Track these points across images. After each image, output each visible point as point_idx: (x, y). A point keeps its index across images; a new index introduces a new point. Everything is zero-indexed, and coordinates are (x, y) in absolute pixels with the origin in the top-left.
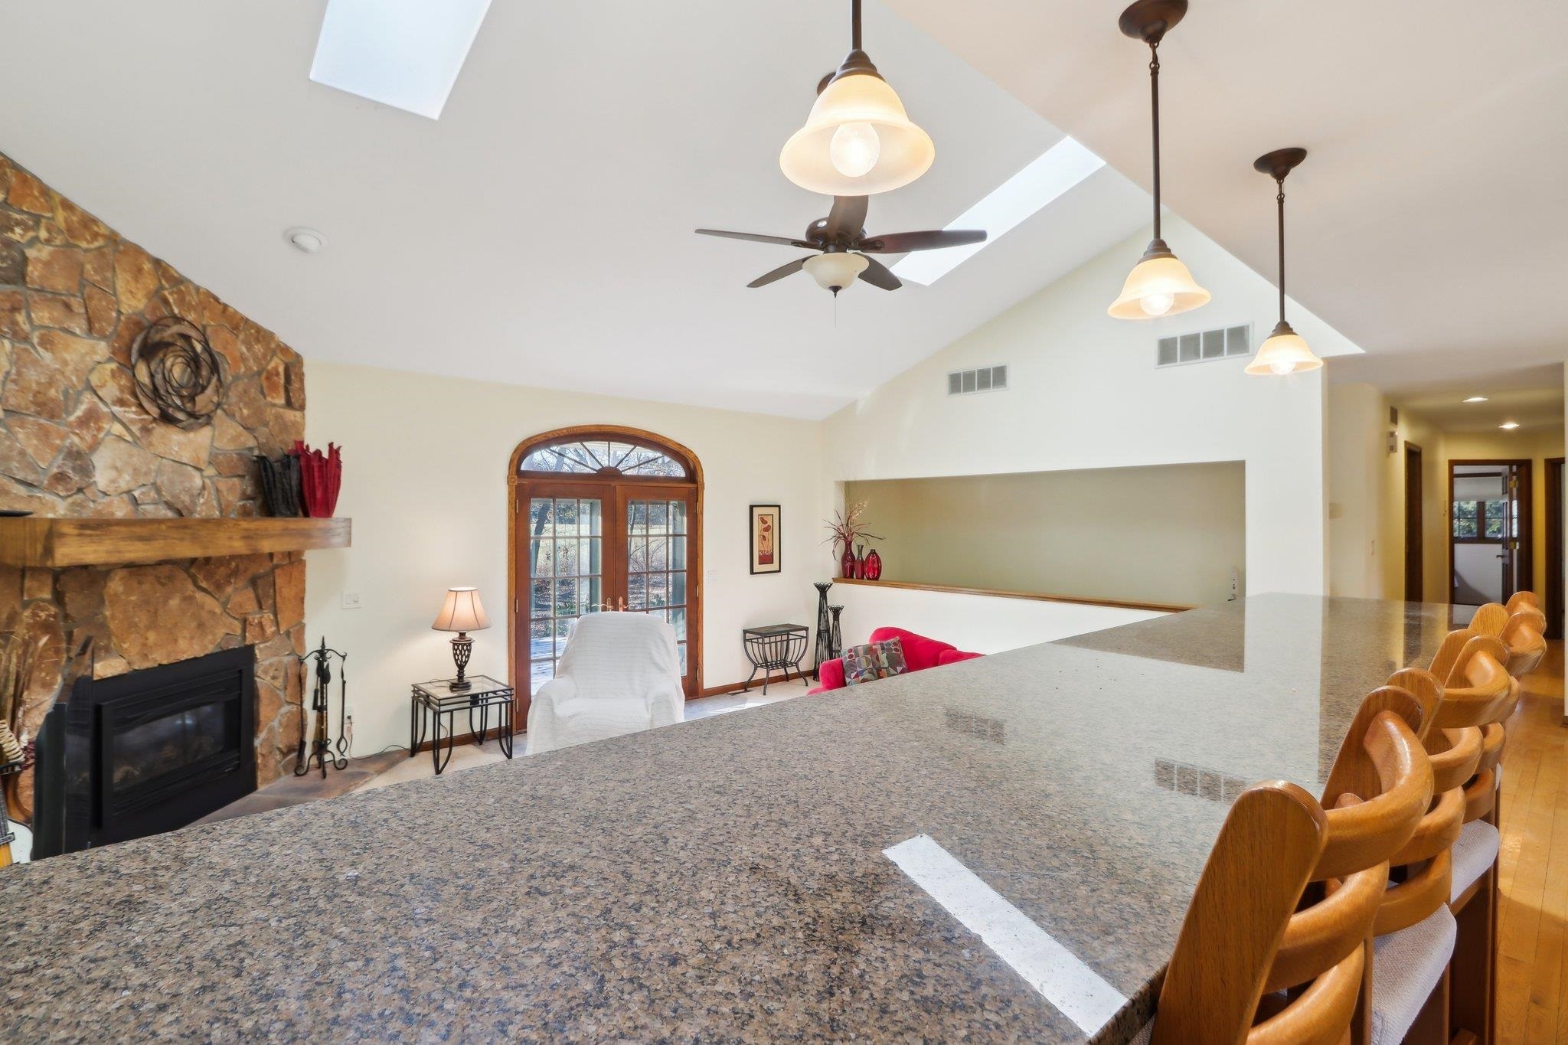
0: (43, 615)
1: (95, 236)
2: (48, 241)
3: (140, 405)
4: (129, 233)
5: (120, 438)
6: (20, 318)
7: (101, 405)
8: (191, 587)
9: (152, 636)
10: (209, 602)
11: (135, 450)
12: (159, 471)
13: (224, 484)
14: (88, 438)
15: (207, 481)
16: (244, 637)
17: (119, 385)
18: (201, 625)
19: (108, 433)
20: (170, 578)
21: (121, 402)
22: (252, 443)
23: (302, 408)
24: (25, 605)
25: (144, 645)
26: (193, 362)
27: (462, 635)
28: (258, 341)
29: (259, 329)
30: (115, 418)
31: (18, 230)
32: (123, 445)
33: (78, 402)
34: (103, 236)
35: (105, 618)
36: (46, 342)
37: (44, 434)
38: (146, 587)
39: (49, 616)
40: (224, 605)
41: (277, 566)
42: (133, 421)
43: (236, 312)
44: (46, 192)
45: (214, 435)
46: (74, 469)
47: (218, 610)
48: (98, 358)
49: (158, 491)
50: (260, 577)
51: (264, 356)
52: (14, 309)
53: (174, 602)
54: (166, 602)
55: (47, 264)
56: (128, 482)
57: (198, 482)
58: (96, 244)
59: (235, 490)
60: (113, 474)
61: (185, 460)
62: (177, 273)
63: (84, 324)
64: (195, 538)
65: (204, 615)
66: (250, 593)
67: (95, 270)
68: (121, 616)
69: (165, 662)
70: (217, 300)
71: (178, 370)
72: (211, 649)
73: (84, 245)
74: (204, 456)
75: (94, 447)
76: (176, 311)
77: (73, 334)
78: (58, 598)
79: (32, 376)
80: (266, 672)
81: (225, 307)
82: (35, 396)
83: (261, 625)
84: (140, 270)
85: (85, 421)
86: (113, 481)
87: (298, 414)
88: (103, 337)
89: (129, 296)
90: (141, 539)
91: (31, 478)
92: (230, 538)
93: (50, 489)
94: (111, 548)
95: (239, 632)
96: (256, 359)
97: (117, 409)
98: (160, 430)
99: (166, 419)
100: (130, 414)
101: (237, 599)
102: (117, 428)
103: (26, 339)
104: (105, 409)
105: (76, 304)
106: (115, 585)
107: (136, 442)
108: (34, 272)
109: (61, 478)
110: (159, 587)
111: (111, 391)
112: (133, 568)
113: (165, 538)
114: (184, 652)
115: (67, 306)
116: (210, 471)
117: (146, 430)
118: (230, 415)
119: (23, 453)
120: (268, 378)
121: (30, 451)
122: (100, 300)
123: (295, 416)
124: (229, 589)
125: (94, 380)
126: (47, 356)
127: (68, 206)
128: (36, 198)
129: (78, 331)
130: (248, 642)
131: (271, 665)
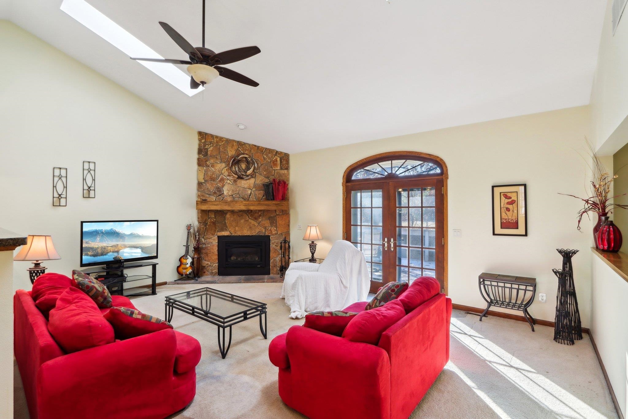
0: (212, 220)
1: (223, 141)
2: (213, 146)
3: (233, 176)
4: (231, 138)
5: (229, 183)
6: (208, 163)
7: (224, 177)
8: (248, 218)
9: (237, 228)
10: (253, 222)
11: (233, 186)
12: (239, 190)
13: (257, 193)
14: (222, 184)
15: (253, 192)
16: (265, 233)
17: (228, 172)
18: (250, 228)
19: (227, 183)
20: (242, 215)
21: (229, 176)
22: (267, 181)
23: (287, 168)
24: (209, 218)
25: (235, 230)
26: (248, 162)
27: (313, 242)
28: (269, 153)
29: (270, 150)
30: (228, 179)
31: (207, 146)
32: (230, 185)
33: (219, 177)
34: (224, 141)
35: (225, 222)
36: (213, 166)
37: (212, 184)
38: (235, 217)
39: (214, 221)
40: (259, 224)
41: (278, 215)
42: (232, 179)
43: (262, 147)
44: (212, 136)
45: (255, 180)
46: (217, 191)
47: (256, 224)
48: (223, 167)
49: (239, 195)
50: (271, 217)
51: (272, 157)
52: (206, 161)
53: (242, 221)
54: (240, 221)
55: (212, 151)
56: (231, 193)
57: (249, 192)
58: (223, 143)
59: (260, 194)
60: (228, 191)
61: (245, 187)
62: (244, 142)
63: (220, 161)
64: (229, 205)
65: (251, 225)
66: (268, 221)
67: (223, 149)
68: (229, 223)
69: (240, 235)
70: (255, 146)
71: (243, 166)
72: (254, 234)
73: (220, 144)
74: (252, 185)
75: (223, 186)
76: (242, 152)
77: (218, 163)
78: (215, 217)
79: (209, 173)
80: (273, 244)
81: (258, 147)
82: (210, 177)
83: (270, 230)
84: (233, 145)
85: (220, 181)
86: (228, 193)
87: (286, 171)
88: (224, 162)
89: (230, 152)
90: (215, 205)
91: (209, 193)
92: (240, 205)
93: (213, 195)
94: (208, 207)
95: (264, 231)
96: (269, 158)
97: (228, 177)
98: (239, 181)
99: (240, 178)
100: (231, 178)
101: (263, 222)
102: (228, 182)
103: (209, 166)
104: (225, 178)
105: (218, 157)
106: (228, 216)
107: (233, 184)
108: (209, 153)
109: (215, 193)
110: (239, 217)
111: (226, 173)
112: (233, 212)
113: (221, 205)
114: (246, 234)
115: (216, 158)
116: (254, 189)
117: (235, 181)
118: (261, 174)
119: (208, 189)
120: (273, 163)
121: (210, 188)
122: (223, 155)
123: (284, 172)
124: (260, 220)
125: (223, 172)
126: (213, 169)
127: (217, 137)
128: (210, 138)
129: (218, 162)
130: (267, 234)
131: (275, 242)
